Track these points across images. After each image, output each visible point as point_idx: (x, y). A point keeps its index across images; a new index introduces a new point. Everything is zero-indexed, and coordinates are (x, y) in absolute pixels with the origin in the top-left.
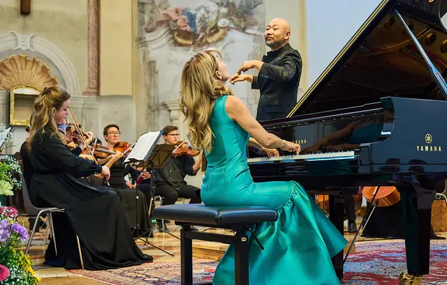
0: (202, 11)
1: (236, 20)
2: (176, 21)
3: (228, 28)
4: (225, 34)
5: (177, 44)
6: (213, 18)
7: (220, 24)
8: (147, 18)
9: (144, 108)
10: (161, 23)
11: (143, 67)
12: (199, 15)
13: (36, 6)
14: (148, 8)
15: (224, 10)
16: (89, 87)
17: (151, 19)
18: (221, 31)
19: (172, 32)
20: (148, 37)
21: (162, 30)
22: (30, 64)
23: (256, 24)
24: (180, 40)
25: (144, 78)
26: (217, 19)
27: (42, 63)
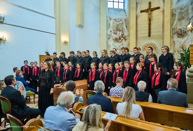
2: (178, 32)
6: (185, 30)
8: (174, 32)
11: (173, 43)
12: (182, 30)
13: (152, 34)
18: (187, 33)
19: (178, 34)
20: (174, 36)
21: (176, 34)
24: (179, 36)
27: (153, 45)
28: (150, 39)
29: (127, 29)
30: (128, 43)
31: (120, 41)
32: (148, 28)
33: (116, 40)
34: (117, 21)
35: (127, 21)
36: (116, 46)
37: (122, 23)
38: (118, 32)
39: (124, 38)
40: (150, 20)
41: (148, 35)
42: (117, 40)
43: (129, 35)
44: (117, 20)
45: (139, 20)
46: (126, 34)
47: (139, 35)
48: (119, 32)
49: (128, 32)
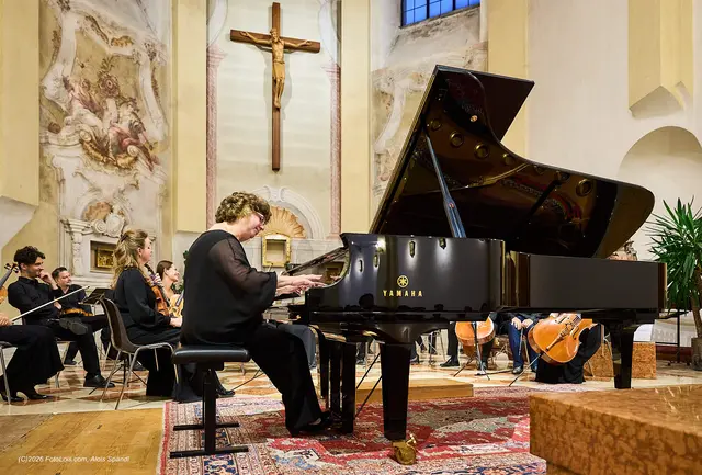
8: (382, 170)
13: (285, 162)
14: (383, 158)
16: (332, 233)
17: (386, 168)
20: (383, 185)
27: (291, 212)
28: (276, 183)
29: (158, 102)
30: (166, 182)
31: (120, 161)
32: (267, 128)
33: (101, 150)
34: (104, 36)
35: (157, 59)
36: (99, 190)
37: (133, 60)
38: (111, 103)
39: (145, 150)
40: (277, 87)
41: (267, 161)
42: (104, 152)
43: (169, 141)
44: (105, 30)
45: (221, 76)
46: (153, 131)
47: (222, 154)
48: (119, 106)
49: (166, 121)
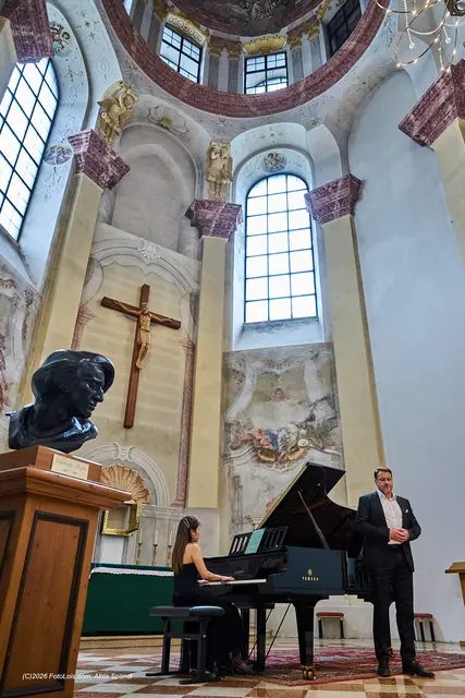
0: (284, 432)
1: (315, 440)
2: (259, 440)
3: (308, 448)
4: (305, 453)
5: (259, 460)
6: (294, 438)
7: (300, 444)
8: (232, 437)
9: (227, 522)
10: (245, 442)
11: (228, 482)
12: (280, 435)
13: (138, 421)
14: (234, 428)
15: (303, 432)
16: (177, 499)
17: (236, 438)
18: (302, 450)
19: (255, 450)
20: (233, 454)
21: (247, 448)
22: (126, 474)
23: (334, 444)
24: (262, 457)
25: (229, 491)
26: (298, 439)
27: (137, 473)
40: (142, 350)
